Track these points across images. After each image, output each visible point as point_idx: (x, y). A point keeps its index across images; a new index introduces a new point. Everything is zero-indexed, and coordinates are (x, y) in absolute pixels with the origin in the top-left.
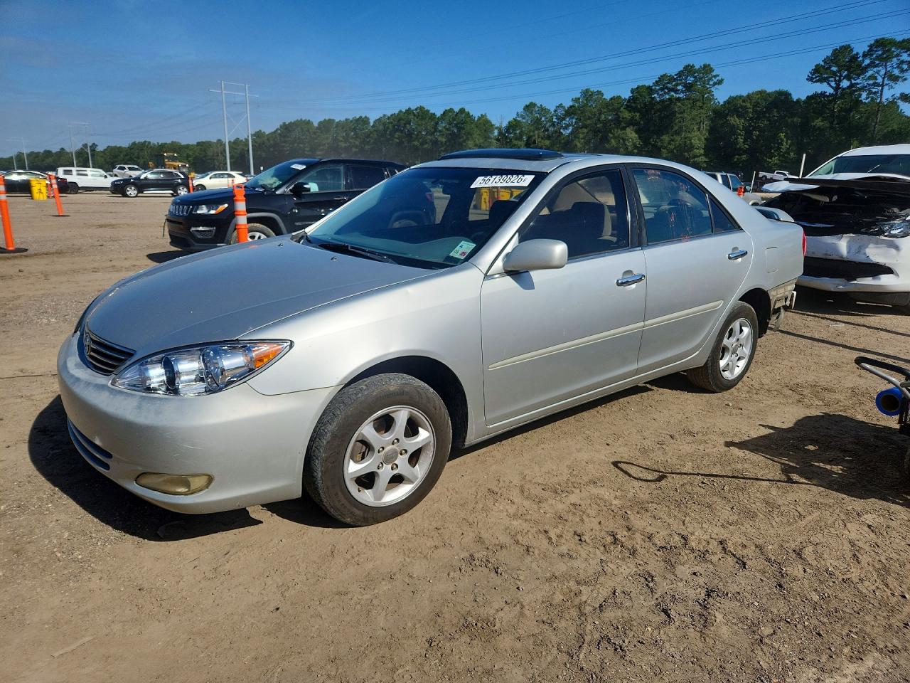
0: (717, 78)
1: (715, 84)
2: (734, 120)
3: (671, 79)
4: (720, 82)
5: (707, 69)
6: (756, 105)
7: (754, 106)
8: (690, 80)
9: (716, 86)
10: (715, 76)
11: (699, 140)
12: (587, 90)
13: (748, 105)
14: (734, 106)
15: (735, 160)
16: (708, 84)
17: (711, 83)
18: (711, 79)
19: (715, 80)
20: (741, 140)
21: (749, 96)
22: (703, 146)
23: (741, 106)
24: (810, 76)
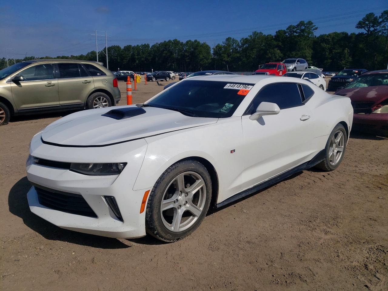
0: (315, 27)
1: (314, 29)
2: (324, 45)
3: (294, 27)
4: (316, 29)
5: (310, 23)
6: (333, 38)
7: (332, 39)
8: (303, 27)
9: (315, 30)
10: (314, 26)
11: (309, 53)
12: (255, 32)
13: (330, 38)
14: (323, 39)
15: (325, 62)
16: (311, 29)
17: (312, 29)
18: (312, 27)
19: (314, 28)
20: (327, 54)
21: (329, 35)
22: (311, 56)
23: (327, 39)
24: (357, 26)
